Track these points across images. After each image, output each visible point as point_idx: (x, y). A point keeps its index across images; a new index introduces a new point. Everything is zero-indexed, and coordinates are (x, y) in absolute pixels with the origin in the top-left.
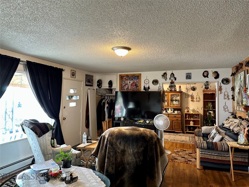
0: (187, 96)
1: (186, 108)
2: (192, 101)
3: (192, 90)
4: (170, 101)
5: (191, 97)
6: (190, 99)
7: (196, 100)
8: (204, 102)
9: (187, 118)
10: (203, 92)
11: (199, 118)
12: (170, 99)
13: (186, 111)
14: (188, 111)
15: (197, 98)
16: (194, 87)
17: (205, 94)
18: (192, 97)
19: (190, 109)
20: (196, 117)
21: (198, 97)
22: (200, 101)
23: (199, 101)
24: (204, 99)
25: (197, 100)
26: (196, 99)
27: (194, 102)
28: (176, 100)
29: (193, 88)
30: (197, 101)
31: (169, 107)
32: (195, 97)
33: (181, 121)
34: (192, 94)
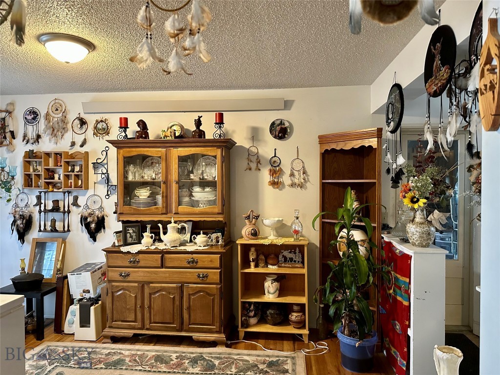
0: (253, 165)
1: (248, 217)
2: (275, 184)
3: (275, 137)
4: (174, 187)
5: (270, 167)
6: (265, 175)
7: (290, 182)
8: (324, 187)
9: (252, 264)
10: (321, 143)
11: (303, 263)
12: (174, 176)
13: (246, 230)
14: (255, 234)
15: (296, 173)
16: (281, 123)
17: (326, 151)
18: (276, 169)
19: (266, 222)
20: (291, 259)
21: (298, 166)
22: (308, 184)
23: (301, 186)
24: (324, 176)
25: (296, 181)
26: (292, 175)
27: (284, 190)
28: (204, 184)
29: (278, 128)
30: (293, 185)
31: (169, 215)
32: (286, 168)
33: (219, 286)
34: (275, 156)
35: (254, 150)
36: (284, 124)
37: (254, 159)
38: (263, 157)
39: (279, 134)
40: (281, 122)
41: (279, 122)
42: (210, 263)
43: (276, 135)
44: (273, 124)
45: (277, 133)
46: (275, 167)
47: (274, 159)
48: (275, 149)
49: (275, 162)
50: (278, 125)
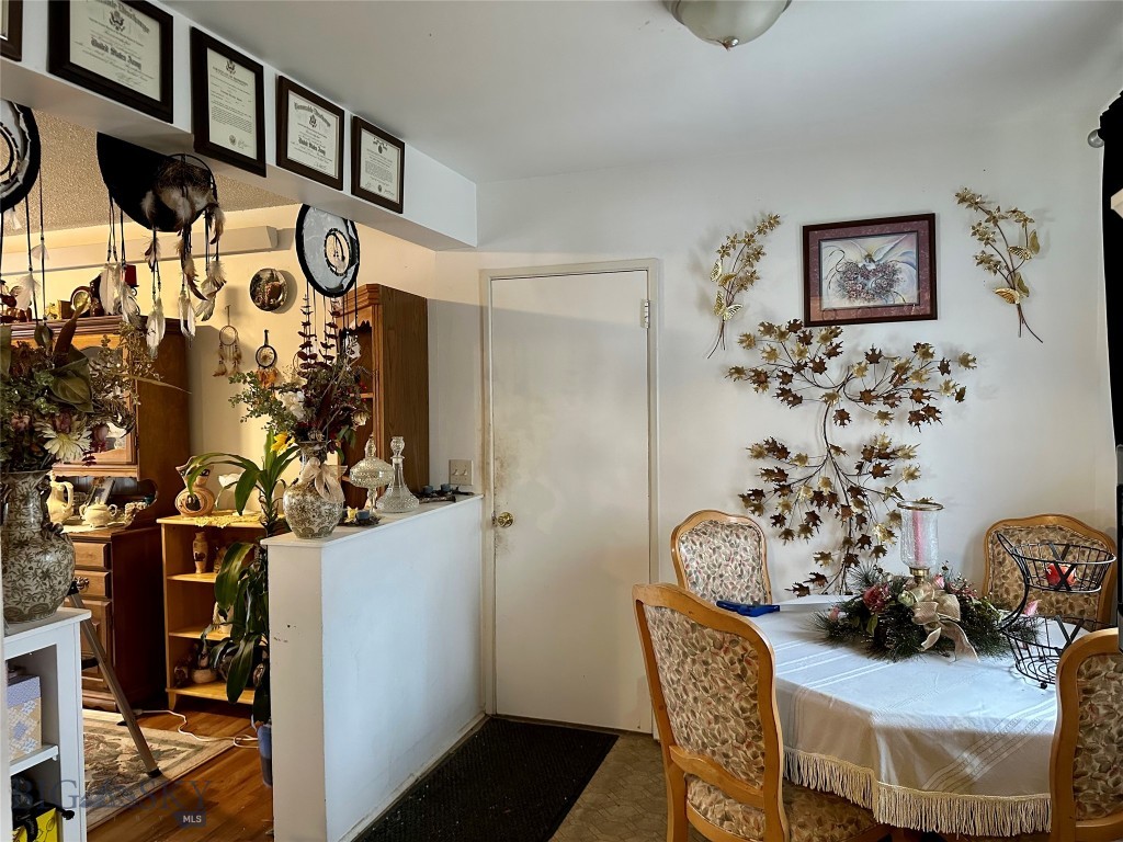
0: (230, 366)
3: (261, 306)
9: (198, 565)
13: (179, 497)
14: (194, 506)
16: (272, 277)
18: (267, 372)
29: (268, 288)
32: (286, 369)
33: (106, 604)
34: (266, 346)
35: (230, 333)
36: (278, 280)
37: (229, 352)
38: (246, 347)
39: (269, 299)
40: (272, 274)
41: (266, 276)
42: (89, 559)
43: (263, 303)
44: (257, 280)
45: (266, 298)
46: (265, 367)
47: (267, 351)
48: (266, 331)
49: (265, 357)
50: (268, 282)
